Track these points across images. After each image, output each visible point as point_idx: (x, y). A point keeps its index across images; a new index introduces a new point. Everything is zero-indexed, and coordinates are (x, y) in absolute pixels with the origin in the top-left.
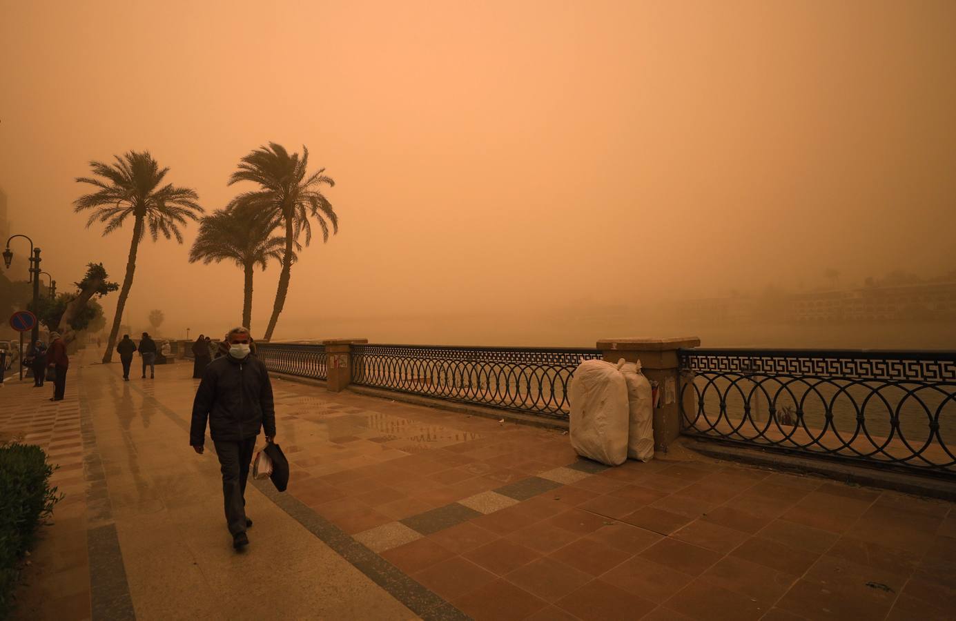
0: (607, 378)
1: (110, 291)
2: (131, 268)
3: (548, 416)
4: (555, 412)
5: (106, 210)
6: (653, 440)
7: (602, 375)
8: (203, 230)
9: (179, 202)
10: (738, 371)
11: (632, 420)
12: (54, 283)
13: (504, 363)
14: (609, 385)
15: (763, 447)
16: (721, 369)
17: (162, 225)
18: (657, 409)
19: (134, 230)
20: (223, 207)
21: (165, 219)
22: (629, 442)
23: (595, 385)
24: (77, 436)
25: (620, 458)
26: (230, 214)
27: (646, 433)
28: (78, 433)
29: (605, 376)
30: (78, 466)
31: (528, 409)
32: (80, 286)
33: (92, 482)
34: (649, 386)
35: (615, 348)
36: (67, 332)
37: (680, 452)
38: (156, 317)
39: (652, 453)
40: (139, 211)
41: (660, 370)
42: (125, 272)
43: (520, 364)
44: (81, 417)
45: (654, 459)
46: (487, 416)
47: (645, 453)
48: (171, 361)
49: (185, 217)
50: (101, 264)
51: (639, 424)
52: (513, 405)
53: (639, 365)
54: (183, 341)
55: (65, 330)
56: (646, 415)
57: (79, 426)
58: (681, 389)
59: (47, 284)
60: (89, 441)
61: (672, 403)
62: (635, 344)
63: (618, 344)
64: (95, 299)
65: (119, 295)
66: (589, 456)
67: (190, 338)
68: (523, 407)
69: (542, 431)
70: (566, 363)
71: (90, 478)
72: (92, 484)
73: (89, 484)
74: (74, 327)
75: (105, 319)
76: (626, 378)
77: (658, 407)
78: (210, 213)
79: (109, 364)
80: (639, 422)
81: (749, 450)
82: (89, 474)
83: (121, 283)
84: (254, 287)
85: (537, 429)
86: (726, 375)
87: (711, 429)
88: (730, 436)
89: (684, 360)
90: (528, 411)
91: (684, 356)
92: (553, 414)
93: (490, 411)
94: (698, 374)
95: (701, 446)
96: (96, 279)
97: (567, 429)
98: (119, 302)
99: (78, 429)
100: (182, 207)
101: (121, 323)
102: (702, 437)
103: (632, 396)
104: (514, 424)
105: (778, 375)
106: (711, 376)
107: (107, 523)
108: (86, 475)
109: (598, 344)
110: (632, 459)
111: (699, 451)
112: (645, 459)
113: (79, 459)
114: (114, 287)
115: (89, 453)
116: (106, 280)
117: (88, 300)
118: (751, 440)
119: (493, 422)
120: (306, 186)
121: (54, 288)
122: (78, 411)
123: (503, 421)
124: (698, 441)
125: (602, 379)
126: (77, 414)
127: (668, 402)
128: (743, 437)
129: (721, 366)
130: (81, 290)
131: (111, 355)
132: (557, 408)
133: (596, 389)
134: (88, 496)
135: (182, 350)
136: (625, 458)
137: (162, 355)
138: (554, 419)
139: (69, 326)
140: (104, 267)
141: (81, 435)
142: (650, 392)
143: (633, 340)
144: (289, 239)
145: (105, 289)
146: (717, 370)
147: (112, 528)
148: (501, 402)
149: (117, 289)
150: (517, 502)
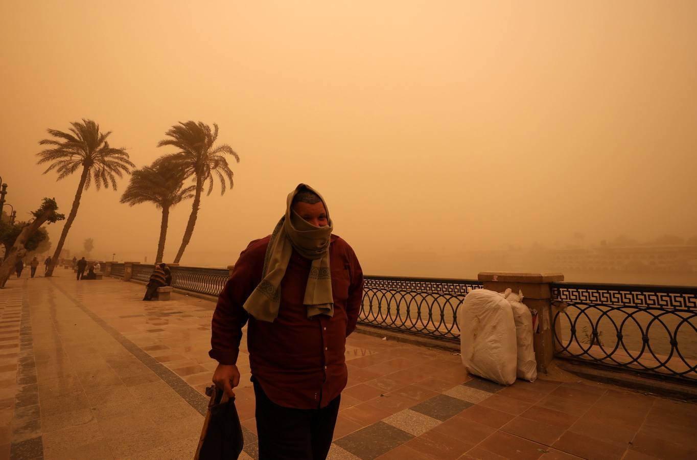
0: (497, 305)
1: (59, 220)
2: (76, 204)
3: (426, 335)
4: (432, 333)
5: (62, 161)
6: (535, 362)
7: (492, 302)
8: (133, 181)
9: (117, 158)
10: (609, 303)
11: (520, 345)
12: (15, 212)
13: (385, 290)
14: (500, 311)
15: (639, 373)
16: (592, 301)
17: (103, 175)
18: (537, 334)
19: (82, 176)
20: (149, 165)
21: (106, 170)
22: (518, 364)
23: (486, 311)
24: (16, 338)
25: (512, 379)
26: (154, 169)
27: (530, 356)
28: (18, 334)
29: (496, 304)
30: (12, 367)
31: (407, 329)
32: (35, 214)
33: (23, 386)
34: (529, 313)
35: (496, 280)
36: (20, 249)
37: (559, 375)
38: (89, 244)
39: (536, 374)
40: (88, 163)
41: (539, 300)
42: (71, 207)
43: (401, 291)
44: (22, 320)
45: (537, 379)
46: (370, 334)
47: (531, 374)
48: (100, 277)
49: (121, 170)
50: (54, 199)
51: (525, 348)
52: (393, 326)
53: (521, 296)
54: (111, 263)
55: (18, 249)
56: (529, 340)
57: (18, 328)
58: (553, 318)
59: (9, 213)
60: (26, 343)
61: (548, 328)
62: (514, 277)
63: (499, 276)
64: (44, 227)
65: (65, 224)
66: (483, 375)
67: (115, 261)
68: (403, 327)
69: (423, 349)
70: (443, 291)
71: (23, 381)
72: (23, 388)
73: (21, 388)
74: (26, 247)
75: (50, 243)
76: (512, 305)
77: (538, 332)
78: (139, 168)
79: (50, 278)
80: (525, 345)
81: (624, 374)
82: (22, 376)
83: (67, 216)
84: (169, 224)
85: (418, 347)
86: (597, 307)
87: (584, 354)
88: (603, 361)
89: (556, 292)
90: (408, 331)
91: (556, 289)
92: (431, 334)
93: (373, 330)
94: (569, 305)
95: (576, 369)
96: (48, 211)
97: (459, 351)
98: (64, 230)
99: (17, 331)
100: (120, 162)
101: (63, 248)
102: (575, 361)
103: (518, 320)
104: (395, 342)
105: (649, 308)
106: (583, 307)
107: (34, 436)
108: (19, 378)
109: (479, 276)
110: (521, 379)
111: (576, 373)
112: (532, 379)
113: (15, 361)
114: (62, 217)
115: (25, 355)
116: (56, 211)
117: (39, 226)
118: (625, 365)
119: (377, 339)
120: (214, 152)
121: (14, 217)
122: (20, 315)
123: (385, 338)
124: (572, 363)
125: (493, 306)
126: (18, 317)
127: (545, 328)
128: (617, 362)
129: (592, 298)
130: (35, 218)
131: (52, 271)
132: (435, 329)
133: (488, 314)
134: (17, 401)
135: (109, 269)
136: (515, 378)
137: (93, 272)
138: (432, 339)
139: (22, 246)
140: (56, 201)
141: (20, 337)
142: (531, 318)
143: (512, 274)
144: (199, 188)
145: (54, 218)
146: (588, 302)
147: (38, 443)
148: (382, 322)
149: (64, 218)
150: (440, 422)
